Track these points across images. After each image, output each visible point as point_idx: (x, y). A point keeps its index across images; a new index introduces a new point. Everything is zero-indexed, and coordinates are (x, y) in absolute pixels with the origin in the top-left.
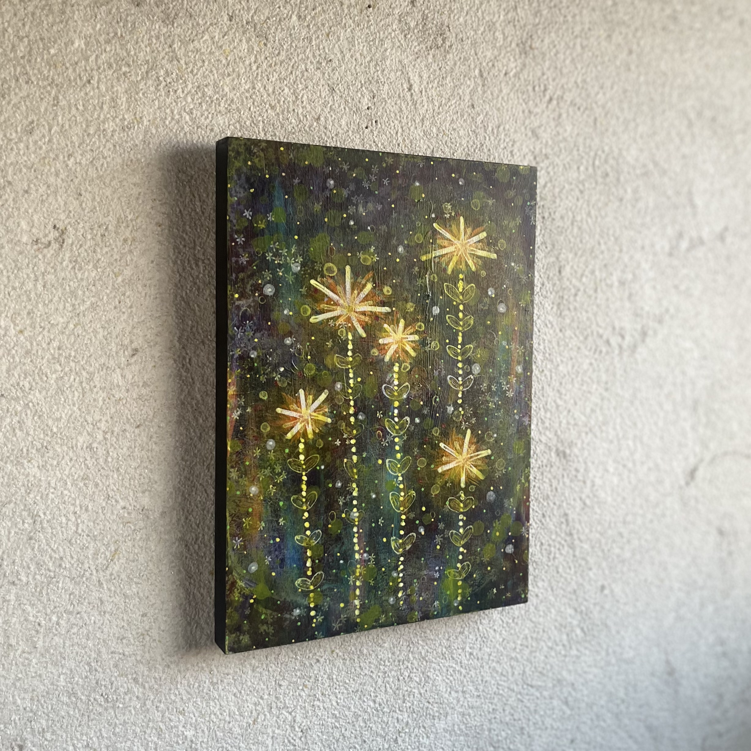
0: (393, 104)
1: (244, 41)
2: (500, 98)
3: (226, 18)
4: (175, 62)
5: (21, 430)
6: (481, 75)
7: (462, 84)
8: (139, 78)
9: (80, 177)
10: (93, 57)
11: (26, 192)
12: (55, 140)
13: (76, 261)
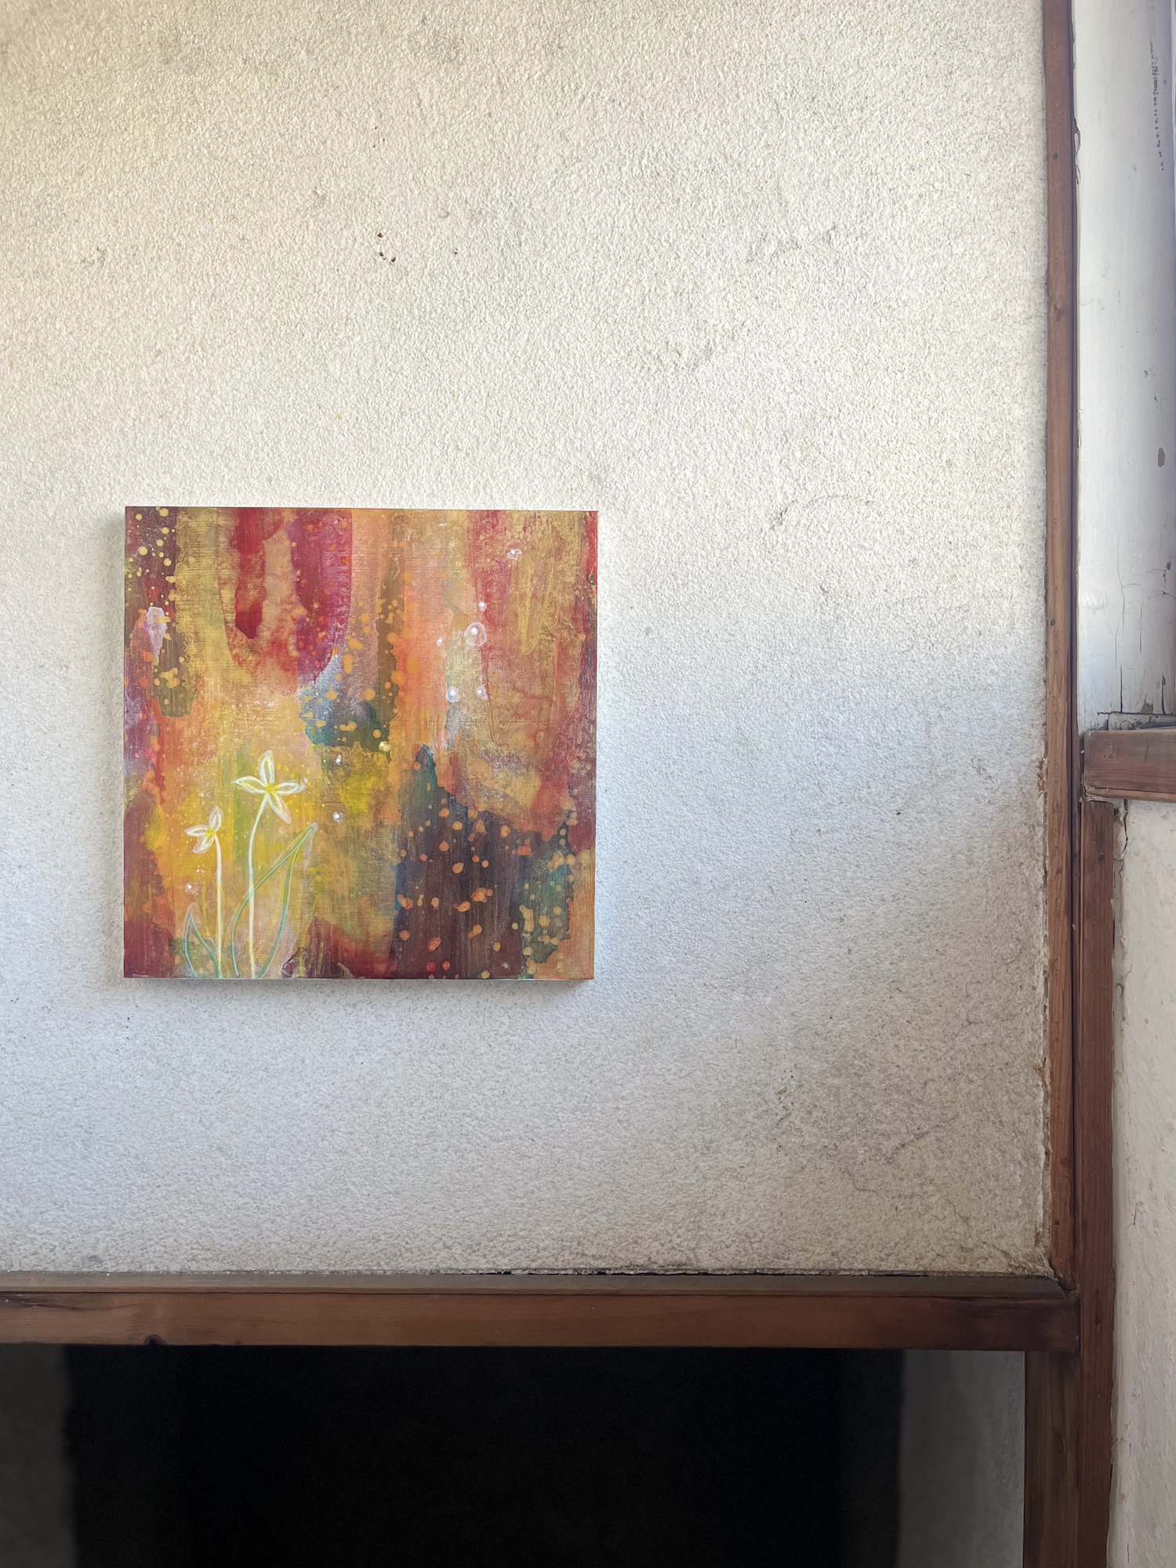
0: (401, 121)
1: (256, 79)
2: (522, 103)
3: (241, 62)
4: (196, 105)
5: (70, 412)
6: (499, 82)
7: (477, 94)
8: (166, 122)
9: (117, 206)
10: (130, 110)
11: (77, 221)
12: (99, 179)
13: (113, 277)
